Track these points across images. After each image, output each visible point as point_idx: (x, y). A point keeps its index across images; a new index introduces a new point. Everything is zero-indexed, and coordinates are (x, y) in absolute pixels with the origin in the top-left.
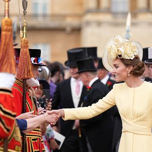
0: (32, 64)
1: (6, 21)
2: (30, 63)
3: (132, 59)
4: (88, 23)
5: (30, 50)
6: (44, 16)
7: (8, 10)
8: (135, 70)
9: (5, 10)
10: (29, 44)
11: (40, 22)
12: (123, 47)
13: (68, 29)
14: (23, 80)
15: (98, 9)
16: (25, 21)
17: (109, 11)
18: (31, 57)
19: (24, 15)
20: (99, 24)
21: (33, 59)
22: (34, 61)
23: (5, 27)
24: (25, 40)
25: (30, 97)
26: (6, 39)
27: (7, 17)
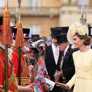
0: (25, 38)
1: (6, 12)
2: (23, 37)
3: (84, 35)
4: (64, 12)
5: (23, 29)
6: (37, 8)
7: (7, 5)
8: (86, 41)
9: (5, 5)
10: (22, 26)
11: (34, 12)
12: (79, 28)
13: (51, 16)
14: (19, 48)
15: (69, 4)
16: (20, 11)
17: (76, 4)
18: (24, 33)
19: (19, 7)
20: (70, 12)
21: (25, 34)
22: (26, 36)
23: (5, 15)
24: (20, 23)
25: (24, 58)
26: (6, 23)
27: (6, 9)
